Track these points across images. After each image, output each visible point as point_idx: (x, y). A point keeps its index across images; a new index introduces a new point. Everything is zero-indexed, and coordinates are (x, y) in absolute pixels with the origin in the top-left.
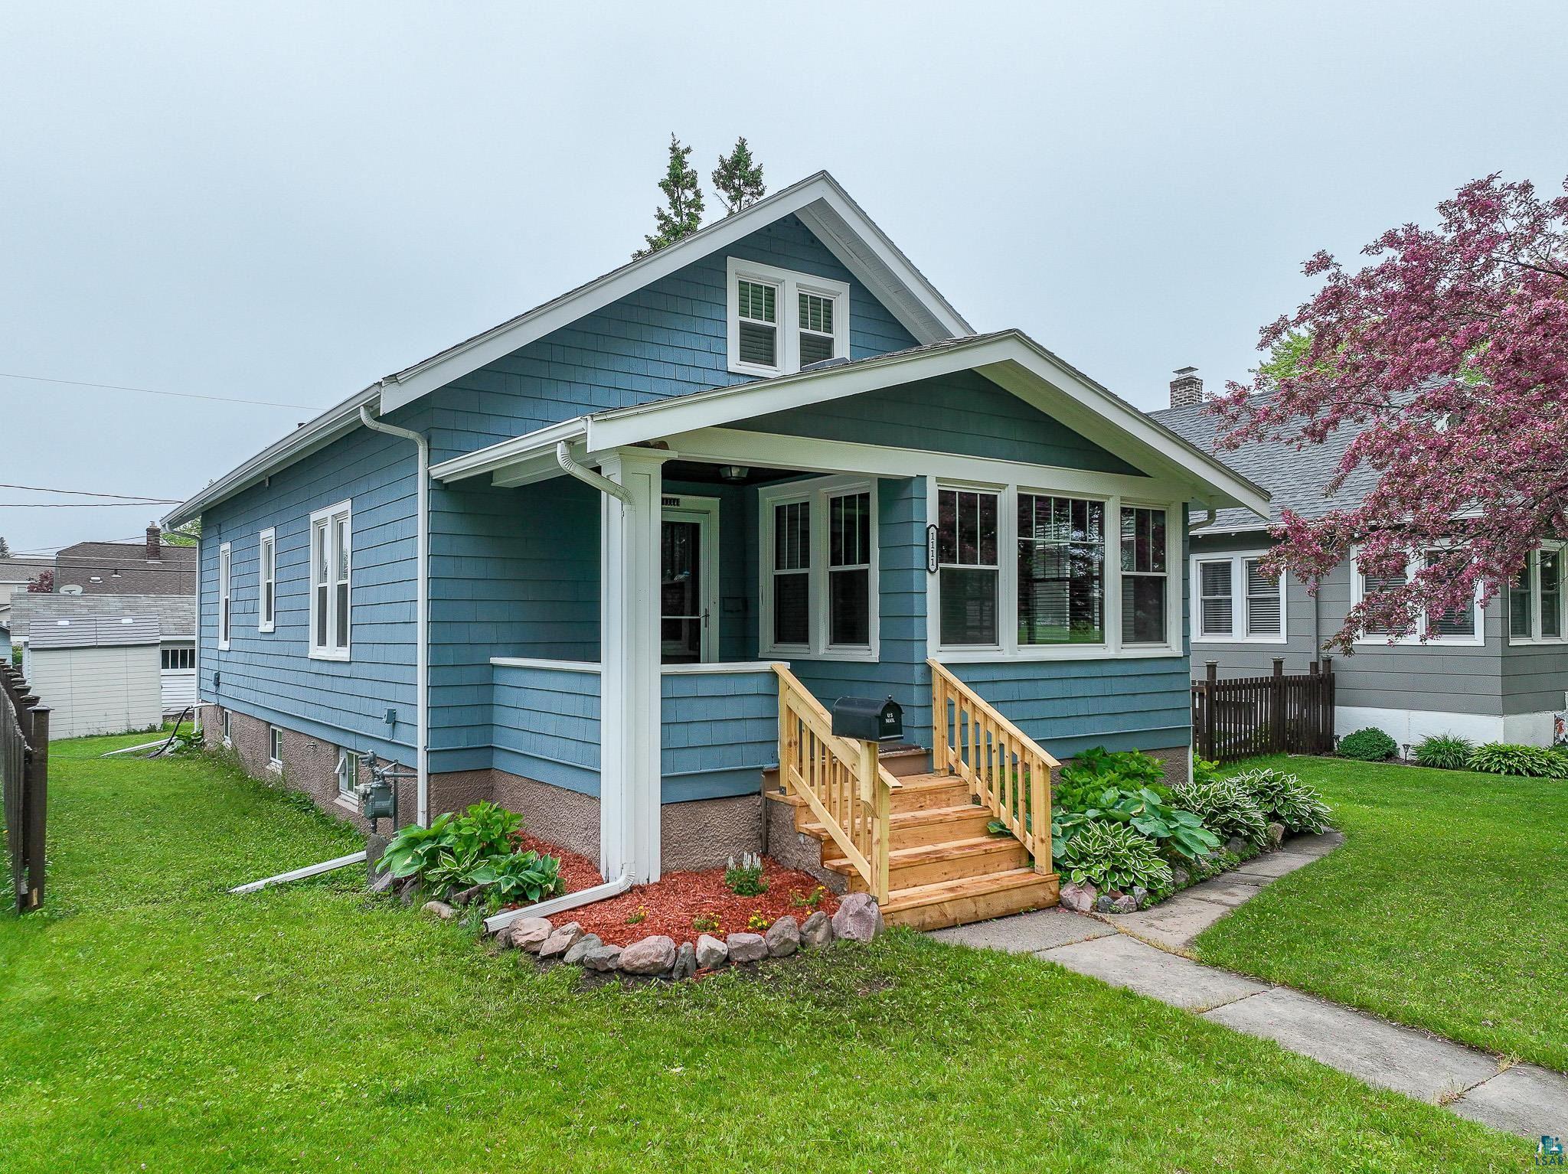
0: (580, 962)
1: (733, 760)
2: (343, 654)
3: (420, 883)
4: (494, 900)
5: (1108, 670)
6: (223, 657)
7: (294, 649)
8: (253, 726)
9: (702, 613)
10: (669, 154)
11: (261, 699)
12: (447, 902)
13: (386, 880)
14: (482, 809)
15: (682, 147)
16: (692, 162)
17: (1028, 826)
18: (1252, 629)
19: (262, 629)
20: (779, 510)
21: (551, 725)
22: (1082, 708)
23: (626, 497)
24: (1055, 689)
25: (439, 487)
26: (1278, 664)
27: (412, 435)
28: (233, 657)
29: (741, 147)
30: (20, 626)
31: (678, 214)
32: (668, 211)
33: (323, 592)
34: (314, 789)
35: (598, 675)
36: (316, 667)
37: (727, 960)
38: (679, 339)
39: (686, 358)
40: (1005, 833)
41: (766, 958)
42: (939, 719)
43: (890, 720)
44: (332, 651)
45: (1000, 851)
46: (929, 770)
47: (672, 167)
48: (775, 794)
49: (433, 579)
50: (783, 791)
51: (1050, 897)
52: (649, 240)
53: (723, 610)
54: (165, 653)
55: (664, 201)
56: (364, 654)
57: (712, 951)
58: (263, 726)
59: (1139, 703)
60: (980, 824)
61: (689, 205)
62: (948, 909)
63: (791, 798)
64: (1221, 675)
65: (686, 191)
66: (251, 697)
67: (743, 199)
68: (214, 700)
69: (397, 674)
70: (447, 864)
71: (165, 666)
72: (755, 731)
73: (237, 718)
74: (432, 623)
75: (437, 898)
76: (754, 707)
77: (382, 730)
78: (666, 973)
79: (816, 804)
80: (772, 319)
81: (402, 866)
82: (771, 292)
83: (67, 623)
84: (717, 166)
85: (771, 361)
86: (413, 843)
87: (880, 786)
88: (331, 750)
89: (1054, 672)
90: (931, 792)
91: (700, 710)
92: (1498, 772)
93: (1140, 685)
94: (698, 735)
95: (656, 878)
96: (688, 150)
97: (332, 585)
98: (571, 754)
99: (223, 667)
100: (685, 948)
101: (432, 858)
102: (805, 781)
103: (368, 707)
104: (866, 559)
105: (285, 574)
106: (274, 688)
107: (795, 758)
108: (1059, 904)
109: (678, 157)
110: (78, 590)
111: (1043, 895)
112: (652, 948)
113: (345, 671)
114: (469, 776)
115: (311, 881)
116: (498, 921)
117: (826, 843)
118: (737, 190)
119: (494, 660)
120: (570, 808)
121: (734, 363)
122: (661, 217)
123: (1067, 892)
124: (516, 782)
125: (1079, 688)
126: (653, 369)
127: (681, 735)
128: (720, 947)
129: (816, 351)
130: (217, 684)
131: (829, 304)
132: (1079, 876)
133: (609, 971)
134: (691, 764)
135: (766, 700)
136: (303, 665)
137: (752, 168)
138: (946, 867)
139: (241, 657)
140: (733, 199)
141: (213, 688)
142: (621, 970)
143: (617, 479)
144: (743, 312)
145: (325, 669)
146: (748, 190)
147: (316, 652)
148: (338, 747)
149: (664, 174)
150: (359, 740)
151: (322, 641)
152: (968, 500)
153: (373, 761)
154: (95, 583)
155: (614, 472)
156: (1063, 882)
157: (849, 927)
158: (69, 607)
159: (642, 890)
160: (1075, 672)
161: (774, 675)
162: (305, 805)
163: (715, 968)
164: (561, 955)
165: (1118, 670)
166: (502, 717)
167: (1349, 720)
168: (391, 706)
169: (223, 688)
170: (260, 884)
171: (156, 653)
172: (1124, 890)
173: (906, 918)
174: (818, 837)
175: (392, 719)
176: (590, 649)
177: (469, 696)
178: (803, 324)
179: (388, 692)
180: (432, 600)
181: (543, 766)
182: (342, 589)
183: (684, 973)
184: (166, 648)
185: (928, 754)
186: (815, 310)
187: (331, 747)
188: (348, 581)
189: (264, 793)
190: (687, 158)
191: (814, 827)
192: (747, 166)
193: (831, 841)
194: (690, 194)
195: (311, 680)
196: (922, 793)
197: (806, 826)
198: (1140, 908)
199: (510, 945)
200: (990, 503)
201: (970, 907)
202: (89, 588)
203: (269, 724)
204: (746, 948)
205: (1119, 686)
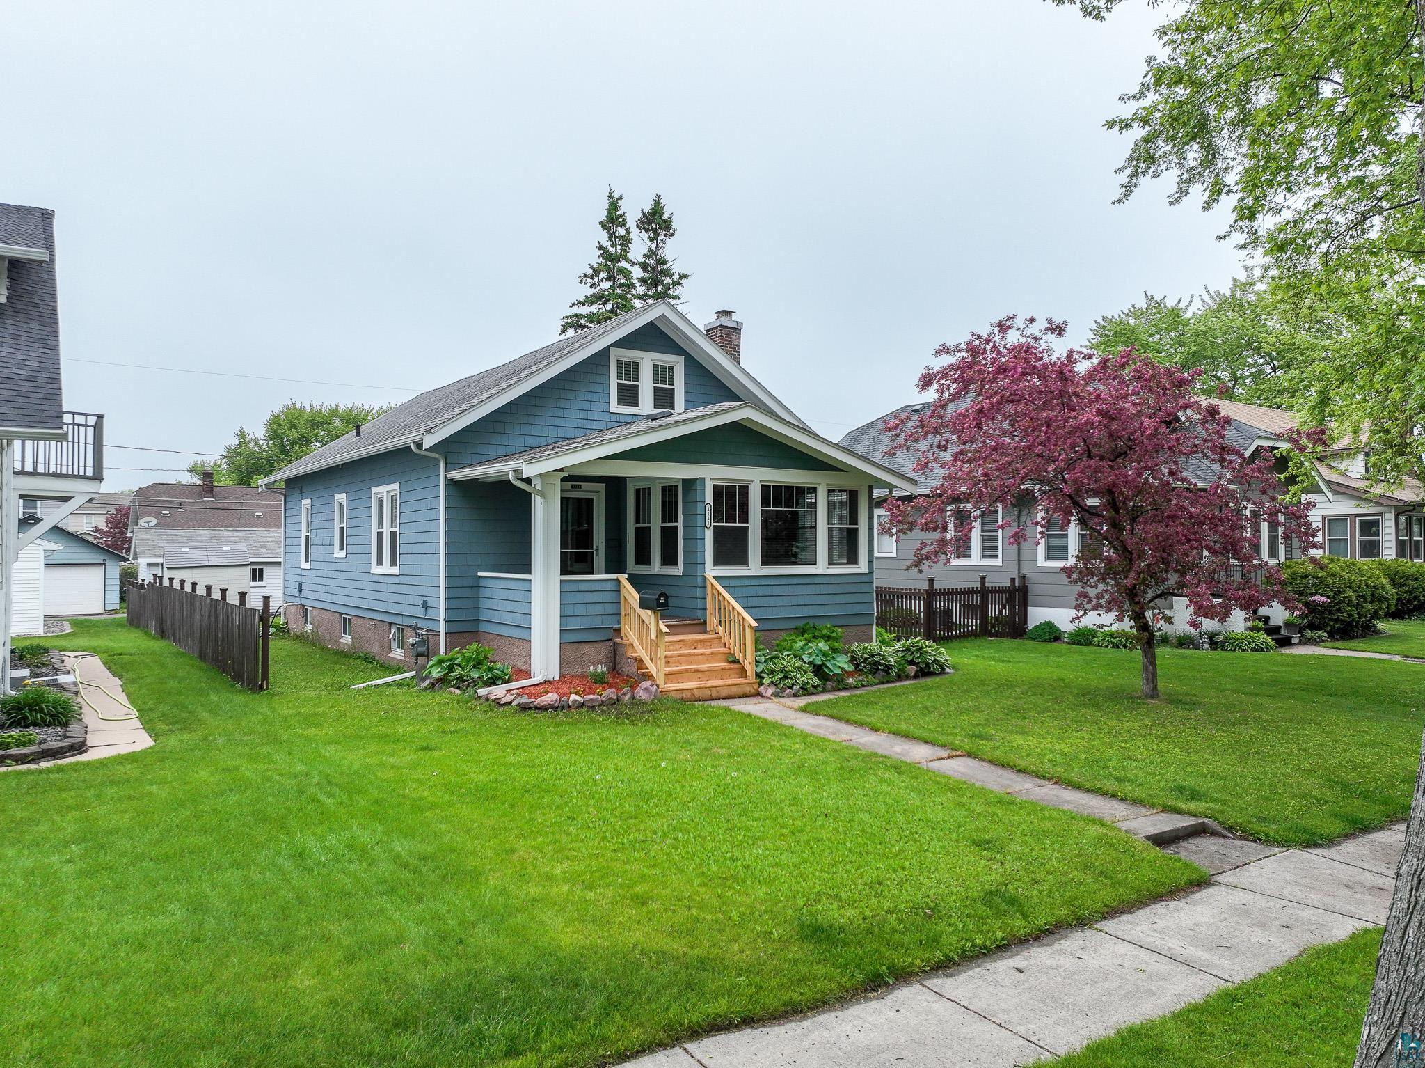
0: (518, 705)
1: (597, 623)
2: (395, 570)
3: (443, 681)
4: (480, 683)
5: (817, 580)
6: (305, 573)
7: (361, 568)
8: (329, 616)
9: (595, 548)
10: (607, 201)
11: (336, 599)
12: (458, 688)
13: (428, 682)
14: (475, 646)
15: (616, 195)
16: (624, 207)
17: (745, 657)
18: (983, 556)
19: (336, 555)
20: (638, 491)
21: (508, 606)
22: (801, 601)
23: (542, 495)
24: (784, 590)
25: (451, 483)
26: (983, 579)
27: (437, 456)
28: (313, 573)
29: (658, 202)
30: (144, 552)
31: (614, 245)
32: (606, 244)
33: (380, 535)
34: (375, 649)
35: (530, 580)
36: (376, 578)
37: (583, 705)
38: (582, 396)
39: (586, 406)
40: (736, 661)
41: (600, 705)
42: (709, 605)
43: (662, 600)
44: (386, 569)
45: (730, 669)
46: (705, 632)
47: (609, 211)
48: (619, 640)
49: (448, 531)
50: (622, 638)
51: (753, 691)
52: (592, 267)
53: (607, 547)
54: (254, 571)
55: (603, 237)
56: (407, 570)
57: (576, 701)
58: (338, 615)
59: (838, 599)
60: (724, 657)
61: (621, 238)
62: (696, 692)
63: (625, 642)
64: (937, 586)
65: (619, 228)
66: (329, 598)
67: (659, 238)
68: (297, 601)
69: (428, 581)
70: (458, 670)
71: (254, 579)
72: (610, 609)
73: (316, 612)
74: (448, 554)
75: (453, 686)
76: (608, 597)
77: (419, 612)
78: (556, 708)
79: (636, 643)
80: (636, 379)
81: (436, 673)
82: (636, 365)
83: (188, 550)
84: (640, 216)
85: (637, 405)
86: (441, 662)
87: (660, 632)
88: (386, 626)
89: (784, 581)
90: (700, 641)
91: (580, 598)
92: (1107, 647)
93: (838, 589)
94: (579, 610)
95: (557, 677)
96: (621, 198)
97: (386, 531)
98: (518, 620)
99: (304, 579)
100: (565, 698)
101: (451, 669)
102: (632, 633)
103: (410, 600)
104: (677, 521)
105: (353, 523)
106: (346, 592)
107: (628, 622)
108: (758, 694)
109: (613, 204)
110: (154, 521)
111: (748, 689)
112: (551, 698)
113: (396, 580)
114: (467, 635)
115: (389, 685)
116: (483, 692)
117: (640, 661)
118: (655, 231)
119: (480, 574)
120: (518, 647)
121: (614, 407)
122: (601, 248)
123: (762, 689)
124: (491, 637)
125: (799, 590)
126: (567, 413)
127: (570, 610)
128: (580, 699)
129: (664, 398)
130: (300, 590)
131: (672, 368)
132: (767, 681)
133: (530, 708)
134: (574, 624)
135: (614, 593)
136: (367, 577)
137: (665, 217)
138: (700, 675)
139: (320, 573)
140: (651, 240)
141: (297, 594)
142: (536, 707)
143: (538, 487)
144: (619, 377)
145: (381, 579)
146: (663, 233)
147: (375, 569)
148: (390, 624)
149: (603, 216)
150: (405, 618)
151: (380, 562)
152: (730, 490)
153: (416, 628)
154: (165, 516)
155: (537, 484)
156: (761, 684)
157: (641, 694)
158: (174, 538)
159: (550, 682)
160: (795, 581)
161: (618, 581)
162: (369, 659)
163: (577, 707)
164: (510, 703)
165: (825, 580)
166: (485, 603)
167: (1038, 615)
168: (425, 599)
169: (304, 594)
170: (365, 685)
171: (247, 572)
172: (789, 688)
173: (673, 694)
174: (635, 659)
175: (425, 606)
176: (526, 567)
177: (468, 593)
178: (656, 381)
179: (423, 591)
180: (448, 542)
181: (507, 628)
182: (393, 534)
183: (563, 708)
184: (254, 567)
185: (705, 623)
186: (664, 373)
187: (386, 624)
188: (398, 529)
189: (341, 655)
190: (620, 203)
191: (634, 655)
192: (661, 216)
193: (641, 661)
194: (621, 231)
195: (373, 586)
196: (696, 641)
197: (630, 654)
198: (795, 695)
199: (488, 699)
200: (744, 491)
201: (708, 693)
202: (163, 523)
203: (341, 614)
204: (592, 700)
205: (824, 589)
